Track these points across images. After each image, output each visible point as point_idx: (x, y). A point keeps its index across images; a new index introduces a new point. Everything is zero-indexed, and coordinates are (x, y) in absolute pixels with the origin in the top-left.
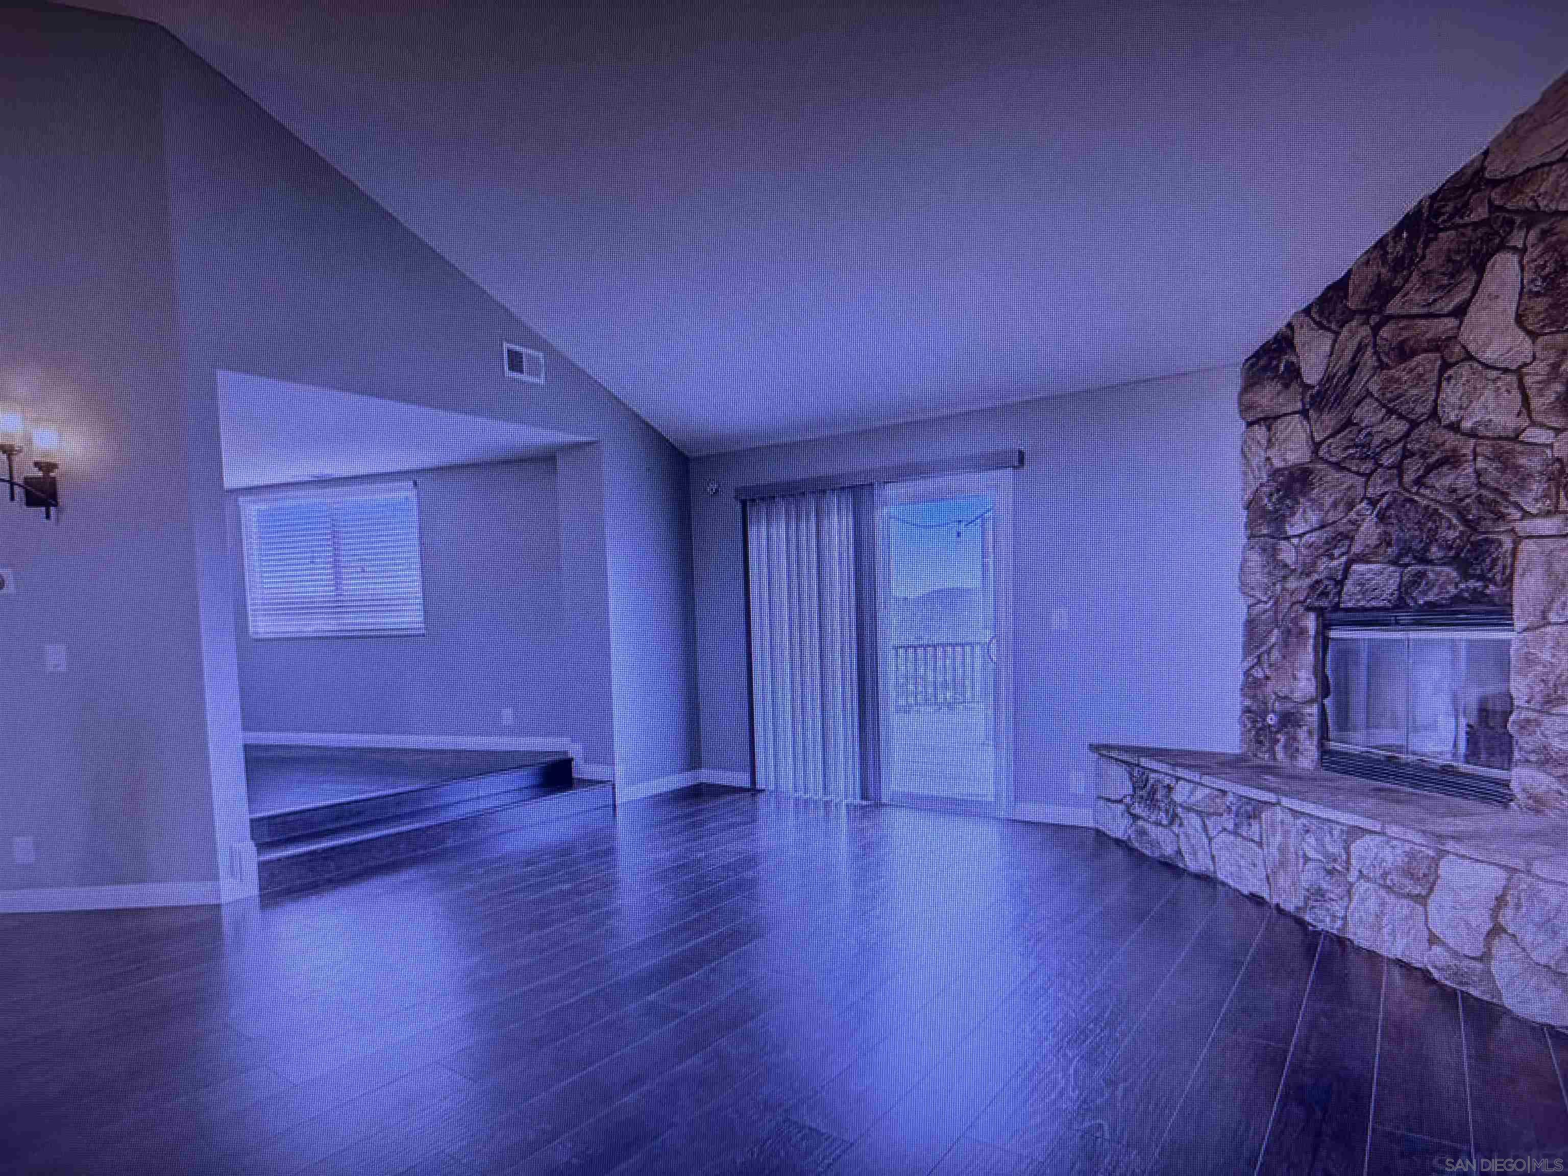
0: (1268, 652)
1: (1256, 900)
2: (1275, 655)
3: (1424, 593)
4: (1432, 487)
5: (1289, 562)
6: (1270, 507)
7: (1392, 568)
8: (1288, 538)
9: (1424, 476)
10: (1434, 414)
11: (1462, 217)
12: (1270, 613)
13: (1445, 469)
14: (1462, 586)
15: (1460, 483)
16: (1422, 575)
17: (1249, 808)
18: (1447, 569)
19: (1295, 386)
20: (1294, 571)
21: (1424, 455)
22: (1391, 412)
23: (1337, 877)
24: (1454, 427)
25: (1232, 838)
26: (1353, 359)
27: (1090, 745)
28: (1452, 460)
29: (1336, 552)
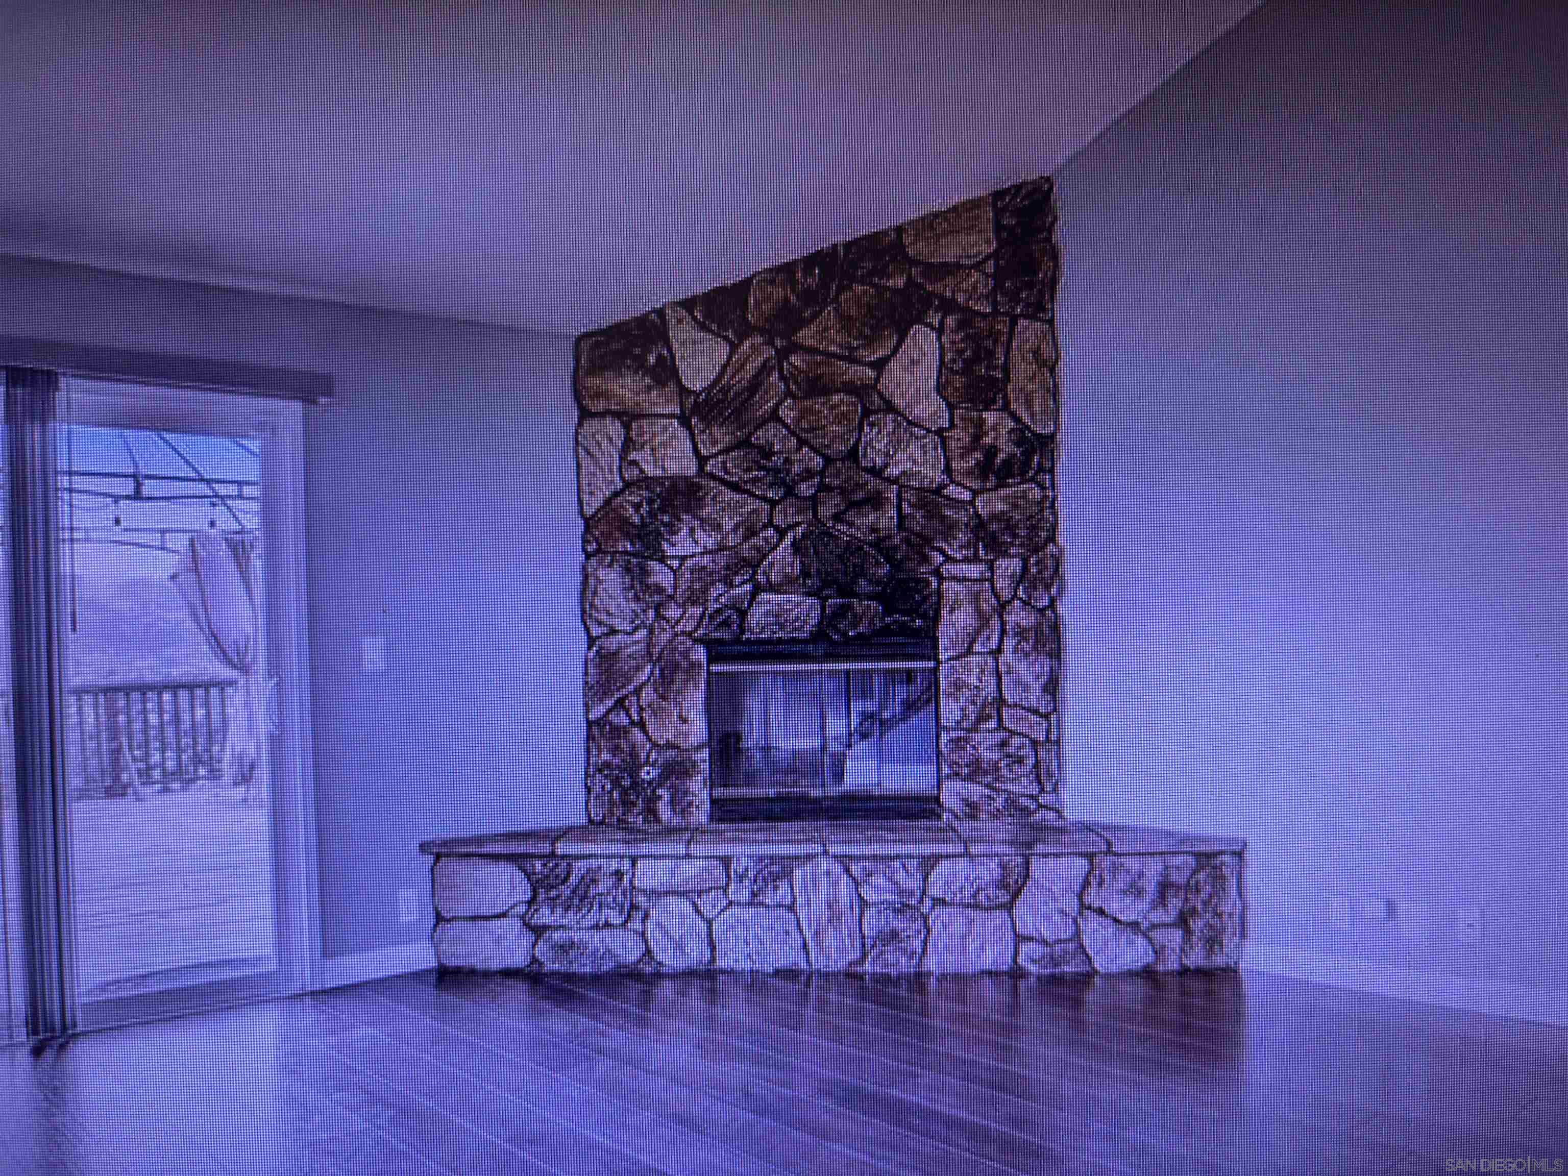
0: (637, 691)
1: (789, 974)
2: (647, 695)
3: (854, 626)
4: (851, 524)
5: (665, 584)
6: (636, 520)
7: (810, 601)
8: (662, 560)
9: (844, 512)
10: (853, 455)
11: (880, 279)
12: (642, 646)
13: (867, 508)
14: (888, 620)
15: (883, 523)
16: (847, 608)
17: (775, 868)
18: (873, 604)
19: (672, 387)
20: (671, 597)
21: (843, 491)
22: (802, 442)
23: (909, 913)
24: (876, 472)
25: (752, 910)
26: (755, 377)
27: (421, 846)
28: (876, 501)
29: (738, 579)
